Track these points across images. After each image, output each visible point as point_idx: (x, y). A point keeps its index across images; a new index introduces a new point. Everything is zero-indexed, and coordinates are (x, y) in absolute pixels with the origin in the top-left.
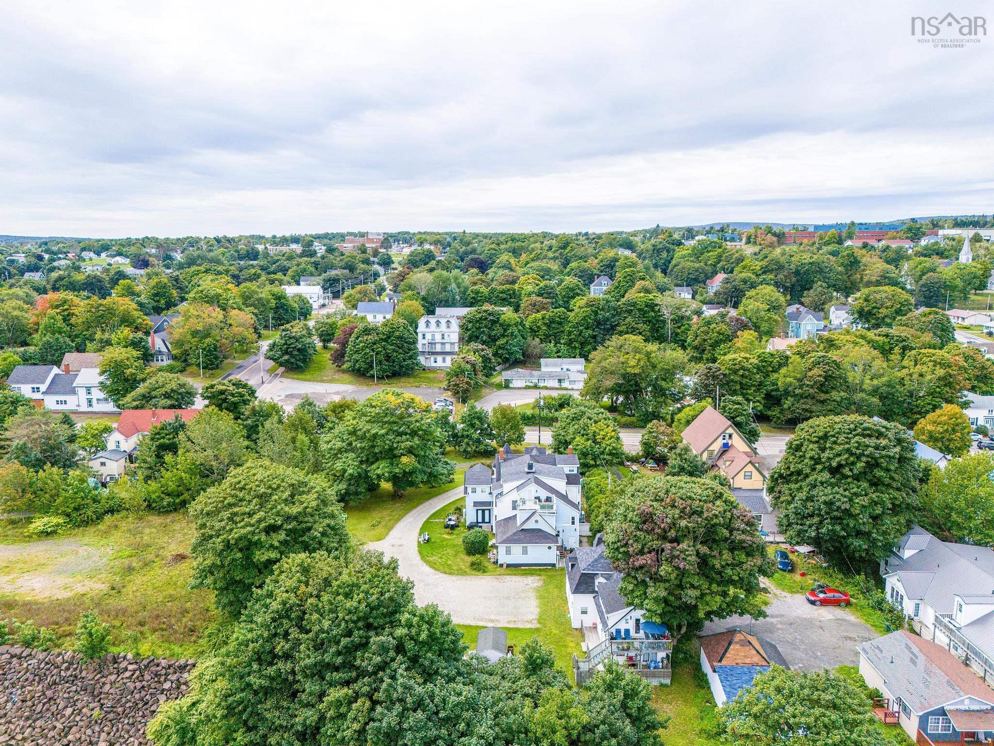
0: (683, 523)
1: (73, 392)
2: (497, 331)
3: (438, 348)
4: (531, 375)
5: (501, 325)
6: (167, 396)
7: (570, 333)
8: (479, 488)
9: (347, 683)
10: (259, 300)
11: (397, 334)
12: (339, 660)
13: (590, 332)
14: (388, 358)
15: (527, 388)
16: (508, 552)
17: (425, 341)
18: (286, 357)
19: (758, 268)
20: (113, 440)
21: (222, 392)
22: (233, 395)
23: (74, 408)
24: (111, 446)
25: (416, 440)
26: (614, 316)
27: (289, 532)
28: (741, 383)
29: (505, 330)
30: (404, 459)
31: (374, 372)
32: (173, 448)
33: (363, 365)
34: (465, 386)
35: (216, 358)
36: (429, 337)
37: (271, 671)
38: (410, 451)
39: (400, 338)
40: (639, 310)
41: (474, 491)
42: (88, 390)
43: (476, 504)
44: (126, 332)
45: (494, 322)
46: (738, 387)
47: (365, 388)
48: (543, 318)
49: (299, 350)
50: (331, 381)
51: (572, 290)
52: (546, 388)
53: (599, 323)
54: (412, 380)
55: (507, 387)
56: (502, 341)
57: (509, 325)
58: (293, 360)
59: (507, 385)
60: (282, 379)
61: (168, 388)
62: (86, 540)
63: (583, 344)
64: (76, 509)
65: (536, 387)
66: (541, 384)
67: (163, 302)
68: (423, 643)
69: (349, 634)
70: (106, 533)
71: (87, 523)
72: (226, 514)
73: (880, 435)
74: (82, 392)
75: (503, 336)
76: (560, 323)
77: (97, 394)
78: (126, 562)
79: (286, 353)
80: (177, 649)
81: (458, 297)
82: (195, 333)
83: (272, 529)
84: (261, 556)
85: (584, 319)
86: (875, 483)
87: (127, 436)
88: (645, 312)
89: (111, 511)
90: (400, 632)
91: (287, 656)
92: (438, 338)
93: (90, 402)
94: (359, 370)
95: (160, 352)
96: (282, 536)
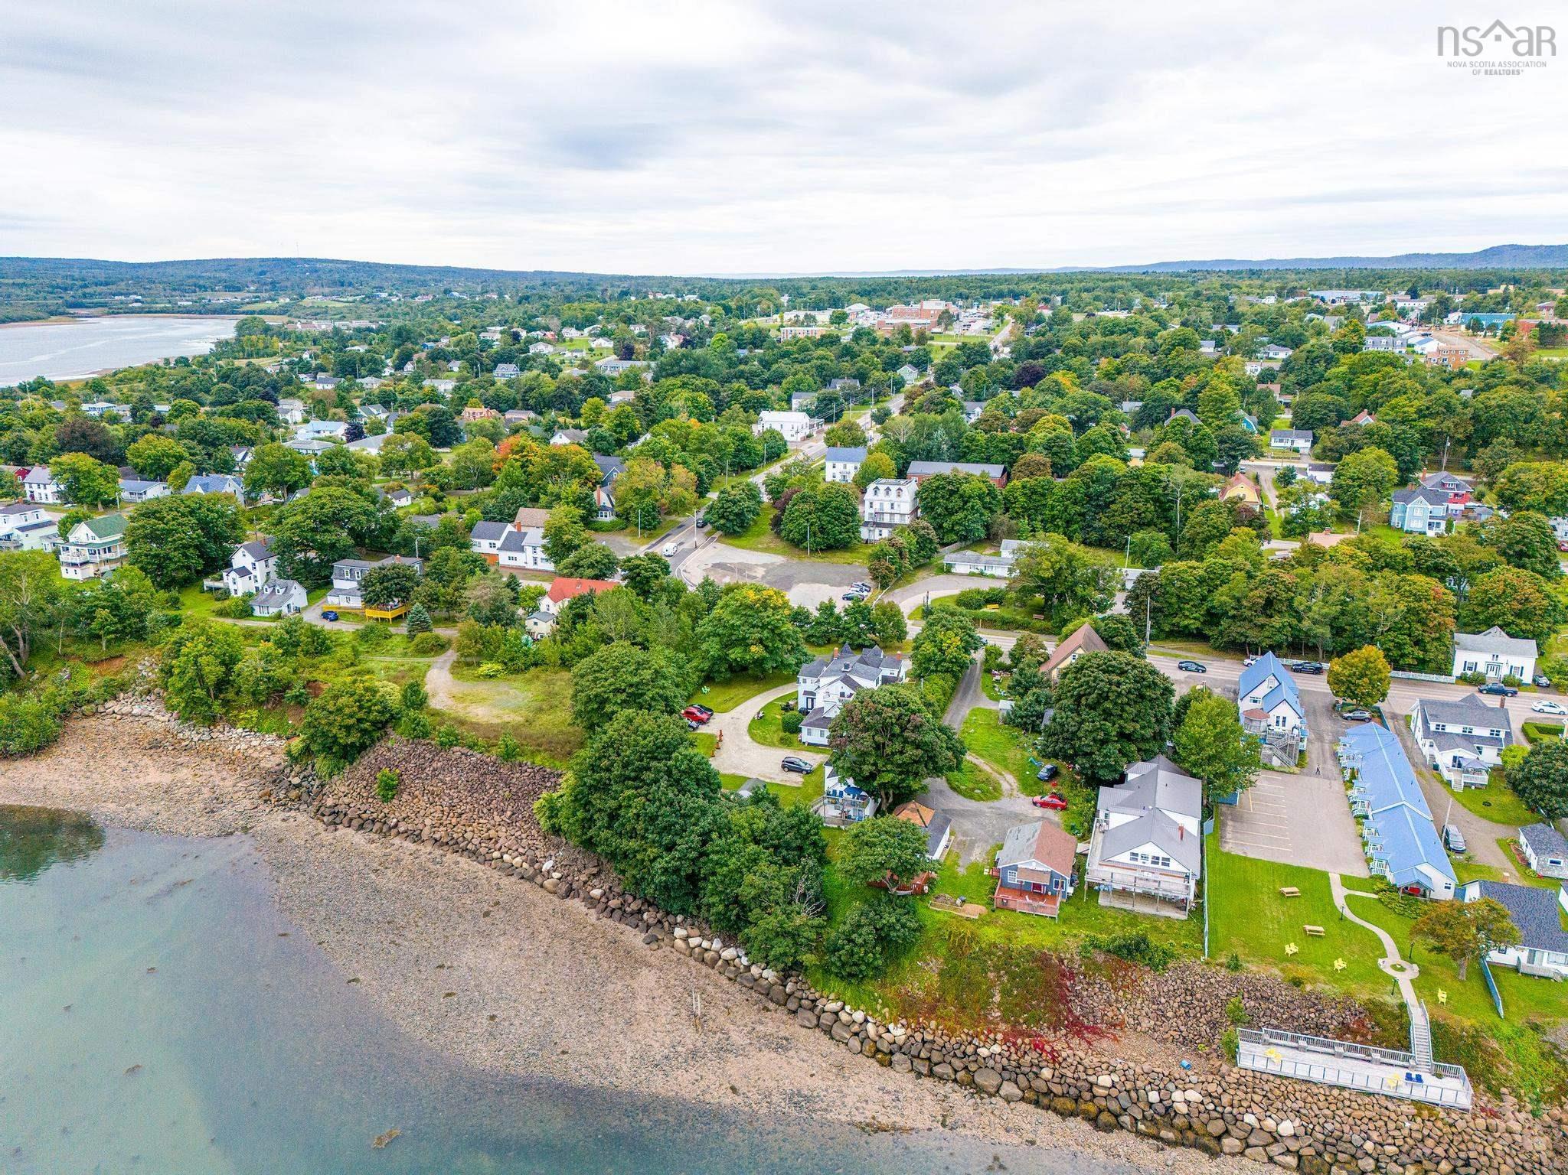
0: (867, 719)
1: (522, 549)
2: (956, 502)
3: (887, 519)
4: (977, 561)
5: (962, 496)
6: (591, 566)
7: (1053, 508)
8: (809, 680)
9: (636, 788)
10: (716, 445)
11: (834, 504)
12: (633, 774)
13: (1078, 508)
14: (822, 529)
15: (972, 574)
16: (809, 733)
17: (872, 511)
18: (722, 521)
19: (1413, 410)
20: (545, 603)
21: (638, 567)
22: (646, 570)
23: (522, 564)
24: (543, 608)
25: (766, 634)
26: (1109, 491)
27: (630, 695)
28: (1178, 597)
29: (965, 503)
30: (753, 648)
31: (808, 544)
32: (583, 617)
33: (796, 536)
34: (885, 572)
35: (654, 518)
36: (877, 506)
37: (597, 776)
38: (761, 641)
39: (836, 508)
40: (1143, 485)
41: (805, 681)
42: (535, 548)
43: (806, 693)
44: (574, 487)
45: (952, 493)
46: (1174, 600)
47: (796, 560)
48: (1024, 487)
49: (736, 515)
50: (766, 550)
51: (1094, 443)
52: (993, 577)
53: (1089, 497)
54: (847, 555)
55: (949, 572)
56: (960, 515)
57: (970, 497)
58: (728, 525)
59: (947, 570)
60: (718, 545)
61: (592, 559)
62: (516, 684)
63: (1068, 522)
64: (512, 660)
65: (981, 574)
66: (988, 572)
67: (625, 433)
68: (684, 772)
69: (641, 760)
70: (529, 681)
71: (517, 671)
72: (591, 678)
73: (1123, 673)
74: (529, 550)
75: (962, 509)
76: (1043, 495)
77: (540, 555)
78: (539, 704)
79: (723, 517)
80: (558, 763)
81: (945, 447)
82: (637, 492)
83: (618, 691)
84: (609, 708)
85: (1071, 491)
86: (1107, 714)
87: (556, 601)
88: (1151, 488)
89: (536, 664)
90: (670, 763)
91: (608, 770)
92: (887, 508)
93: (535, 559)
94: (793, 540)
95: (604, 508)
96: (624, 696)
